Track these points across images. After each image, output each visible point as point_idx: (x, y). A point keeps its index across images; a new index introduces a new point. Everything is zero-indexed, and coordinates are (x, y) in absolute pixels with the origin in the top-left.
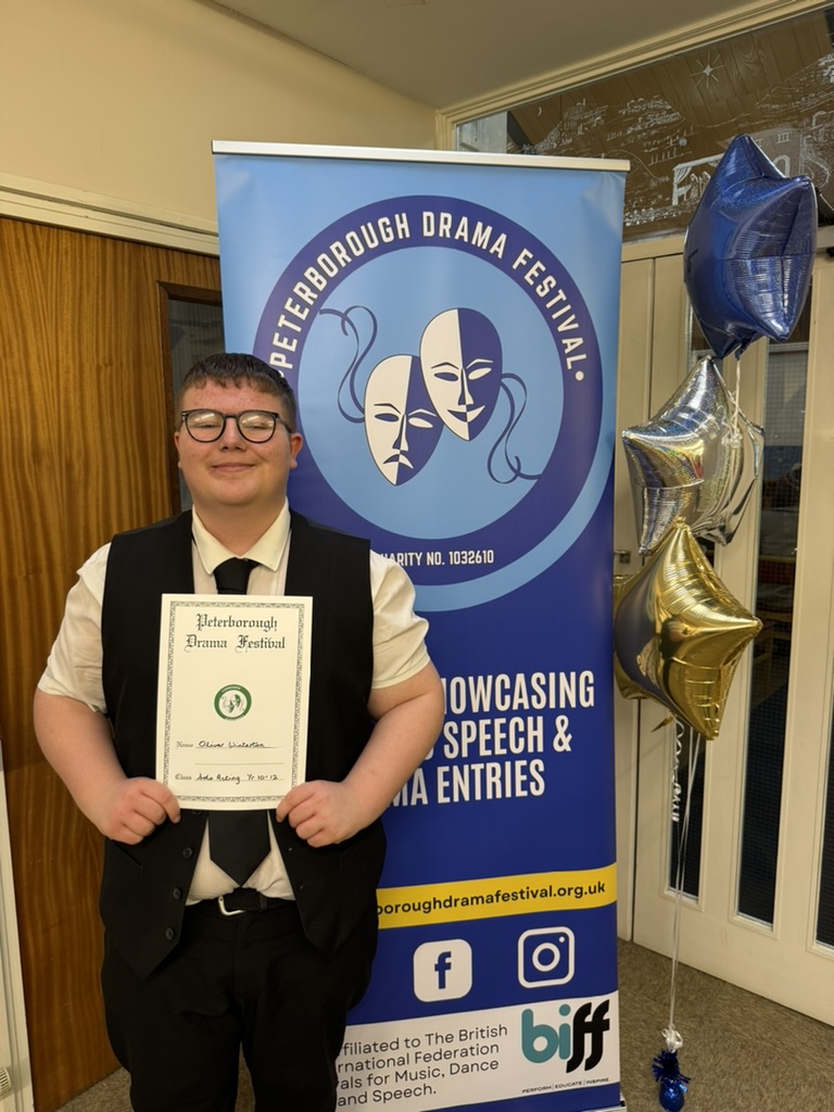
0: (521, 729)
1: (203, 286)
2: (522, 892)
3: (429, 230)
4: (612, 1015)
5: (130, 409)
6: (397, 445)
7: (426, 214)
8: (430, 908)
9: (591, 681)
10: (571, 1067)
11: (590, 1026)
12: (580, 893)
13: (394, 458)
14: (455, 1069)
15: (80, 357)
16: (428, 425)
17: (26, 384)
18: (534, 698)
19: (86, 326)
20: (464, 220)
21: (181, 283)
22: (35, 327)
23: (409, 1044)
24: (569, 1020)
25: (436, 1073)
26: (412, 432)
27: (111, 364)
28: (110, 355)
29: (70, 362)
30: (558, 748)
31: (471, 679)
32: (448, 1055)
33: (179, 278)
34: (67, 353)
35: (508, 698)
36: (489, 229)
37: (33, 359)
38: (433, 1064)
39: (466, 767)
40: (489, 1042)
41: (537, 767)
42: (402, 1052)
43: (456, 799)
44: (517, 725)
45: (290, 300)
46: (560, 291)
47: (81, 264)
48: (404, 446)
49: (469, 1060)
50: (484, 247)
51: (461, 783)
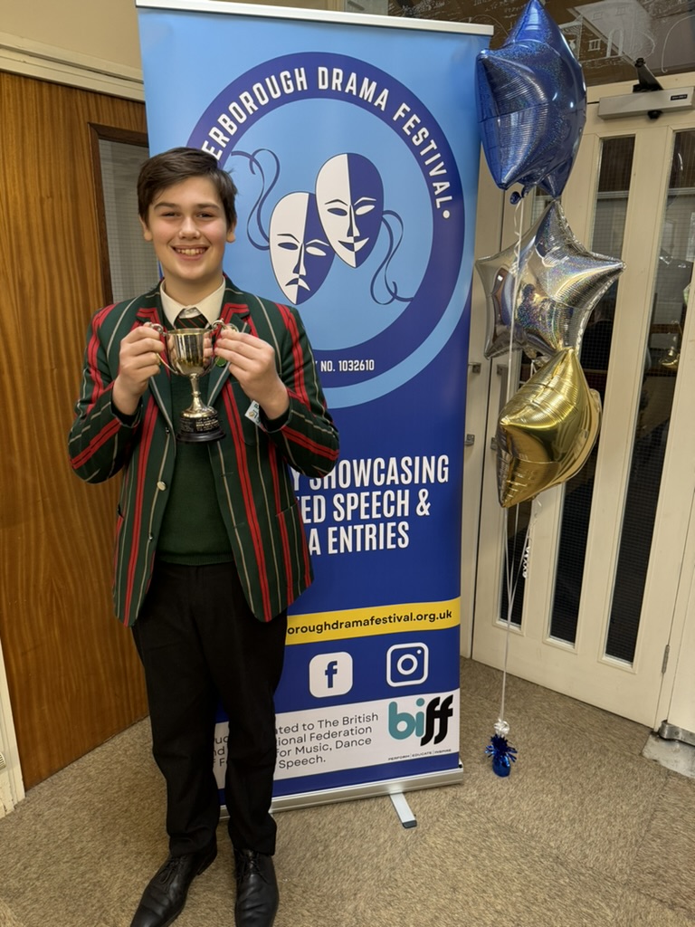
0: (393, 499)
1: (127, 128)
2: (390, 618)
3: (323, 84)
4: (455, 706)
5: (70, 236)
6: (296, 270)
7: (321, 69)
8: (321, 629)
9: (447, 463)
10: (424, 742)
11: (439, 713)
12: (433, 618)
13: (294, 282)
14: (339, 744)
15: (26, 190)
16: (323, 254)
18: (403, 476)
19: (28, 161)
20: (353, 76)
21: (108, 124)
23: (306, 727)
24: (424, 709)
25: (325, 748)
26: (309, 258)
27: (52, 196)
28: (51, 189)
29: (17, 193)
30: (419, 513)
31: (355, 462)
32: (334, 735)
33: (107, 121)
34: (14, 185)
35: (383, 476)
36: (374, 84)
38: (323, 741)
39: (350, 528)
40: (365, 725)
41: (403, 527)
42: (301, 733)
43: (342, 551)
44: (389, 496)
45: (206, 143)
46: (432, 141)
47: (22, 105)
48: (303, 271)
49: (350, 738)
50: (370, 100)
51: (346, 539)
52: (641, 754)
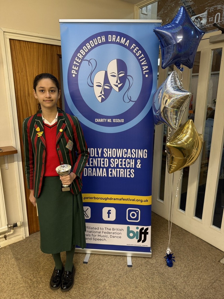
2: (128, 199)
4: (149, 231)
6: (101, 93)
7: (109, 36)
8: (106, 200)
9: (146, 152)
11: (144, 233)
12: (142, 202)
13: (100, 96)
14: (111, 236)
17: (26, 78)
18: (132, 155)
19: (40, 65)
20: (119, 37)
22: (28, 65)
23: (101, 229)
25: (107, 236)
26: (105, 89)
30: (138, 167)
31: (117, 149)
32: (110, 233)
34: (35, 71)
35: (126, 154)
36: (125, 39)
37: (28, 73)
38: (106, 234)
39: (116, 169)
40: (119, 232)
41: (132, 171)
42: (99, 230)
43: (113, 176)
44: (128, 161)
45: (77, 58)
46: (142, 54)
48: (103, 93)
49: (114, 235)
50: (123, 44)
51: (114, 173)
52: (219, 261)
